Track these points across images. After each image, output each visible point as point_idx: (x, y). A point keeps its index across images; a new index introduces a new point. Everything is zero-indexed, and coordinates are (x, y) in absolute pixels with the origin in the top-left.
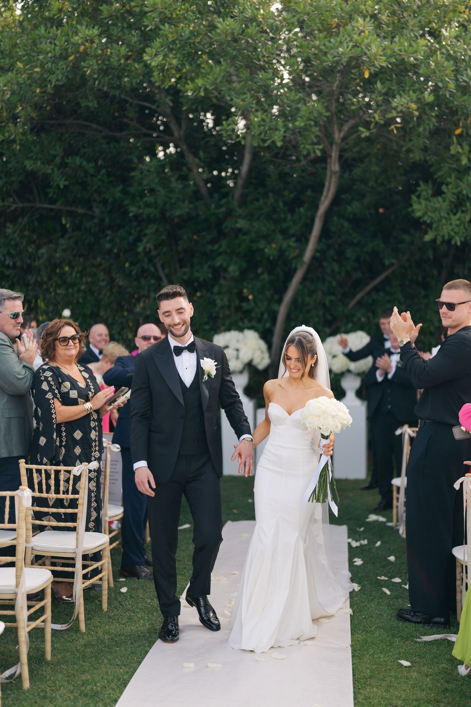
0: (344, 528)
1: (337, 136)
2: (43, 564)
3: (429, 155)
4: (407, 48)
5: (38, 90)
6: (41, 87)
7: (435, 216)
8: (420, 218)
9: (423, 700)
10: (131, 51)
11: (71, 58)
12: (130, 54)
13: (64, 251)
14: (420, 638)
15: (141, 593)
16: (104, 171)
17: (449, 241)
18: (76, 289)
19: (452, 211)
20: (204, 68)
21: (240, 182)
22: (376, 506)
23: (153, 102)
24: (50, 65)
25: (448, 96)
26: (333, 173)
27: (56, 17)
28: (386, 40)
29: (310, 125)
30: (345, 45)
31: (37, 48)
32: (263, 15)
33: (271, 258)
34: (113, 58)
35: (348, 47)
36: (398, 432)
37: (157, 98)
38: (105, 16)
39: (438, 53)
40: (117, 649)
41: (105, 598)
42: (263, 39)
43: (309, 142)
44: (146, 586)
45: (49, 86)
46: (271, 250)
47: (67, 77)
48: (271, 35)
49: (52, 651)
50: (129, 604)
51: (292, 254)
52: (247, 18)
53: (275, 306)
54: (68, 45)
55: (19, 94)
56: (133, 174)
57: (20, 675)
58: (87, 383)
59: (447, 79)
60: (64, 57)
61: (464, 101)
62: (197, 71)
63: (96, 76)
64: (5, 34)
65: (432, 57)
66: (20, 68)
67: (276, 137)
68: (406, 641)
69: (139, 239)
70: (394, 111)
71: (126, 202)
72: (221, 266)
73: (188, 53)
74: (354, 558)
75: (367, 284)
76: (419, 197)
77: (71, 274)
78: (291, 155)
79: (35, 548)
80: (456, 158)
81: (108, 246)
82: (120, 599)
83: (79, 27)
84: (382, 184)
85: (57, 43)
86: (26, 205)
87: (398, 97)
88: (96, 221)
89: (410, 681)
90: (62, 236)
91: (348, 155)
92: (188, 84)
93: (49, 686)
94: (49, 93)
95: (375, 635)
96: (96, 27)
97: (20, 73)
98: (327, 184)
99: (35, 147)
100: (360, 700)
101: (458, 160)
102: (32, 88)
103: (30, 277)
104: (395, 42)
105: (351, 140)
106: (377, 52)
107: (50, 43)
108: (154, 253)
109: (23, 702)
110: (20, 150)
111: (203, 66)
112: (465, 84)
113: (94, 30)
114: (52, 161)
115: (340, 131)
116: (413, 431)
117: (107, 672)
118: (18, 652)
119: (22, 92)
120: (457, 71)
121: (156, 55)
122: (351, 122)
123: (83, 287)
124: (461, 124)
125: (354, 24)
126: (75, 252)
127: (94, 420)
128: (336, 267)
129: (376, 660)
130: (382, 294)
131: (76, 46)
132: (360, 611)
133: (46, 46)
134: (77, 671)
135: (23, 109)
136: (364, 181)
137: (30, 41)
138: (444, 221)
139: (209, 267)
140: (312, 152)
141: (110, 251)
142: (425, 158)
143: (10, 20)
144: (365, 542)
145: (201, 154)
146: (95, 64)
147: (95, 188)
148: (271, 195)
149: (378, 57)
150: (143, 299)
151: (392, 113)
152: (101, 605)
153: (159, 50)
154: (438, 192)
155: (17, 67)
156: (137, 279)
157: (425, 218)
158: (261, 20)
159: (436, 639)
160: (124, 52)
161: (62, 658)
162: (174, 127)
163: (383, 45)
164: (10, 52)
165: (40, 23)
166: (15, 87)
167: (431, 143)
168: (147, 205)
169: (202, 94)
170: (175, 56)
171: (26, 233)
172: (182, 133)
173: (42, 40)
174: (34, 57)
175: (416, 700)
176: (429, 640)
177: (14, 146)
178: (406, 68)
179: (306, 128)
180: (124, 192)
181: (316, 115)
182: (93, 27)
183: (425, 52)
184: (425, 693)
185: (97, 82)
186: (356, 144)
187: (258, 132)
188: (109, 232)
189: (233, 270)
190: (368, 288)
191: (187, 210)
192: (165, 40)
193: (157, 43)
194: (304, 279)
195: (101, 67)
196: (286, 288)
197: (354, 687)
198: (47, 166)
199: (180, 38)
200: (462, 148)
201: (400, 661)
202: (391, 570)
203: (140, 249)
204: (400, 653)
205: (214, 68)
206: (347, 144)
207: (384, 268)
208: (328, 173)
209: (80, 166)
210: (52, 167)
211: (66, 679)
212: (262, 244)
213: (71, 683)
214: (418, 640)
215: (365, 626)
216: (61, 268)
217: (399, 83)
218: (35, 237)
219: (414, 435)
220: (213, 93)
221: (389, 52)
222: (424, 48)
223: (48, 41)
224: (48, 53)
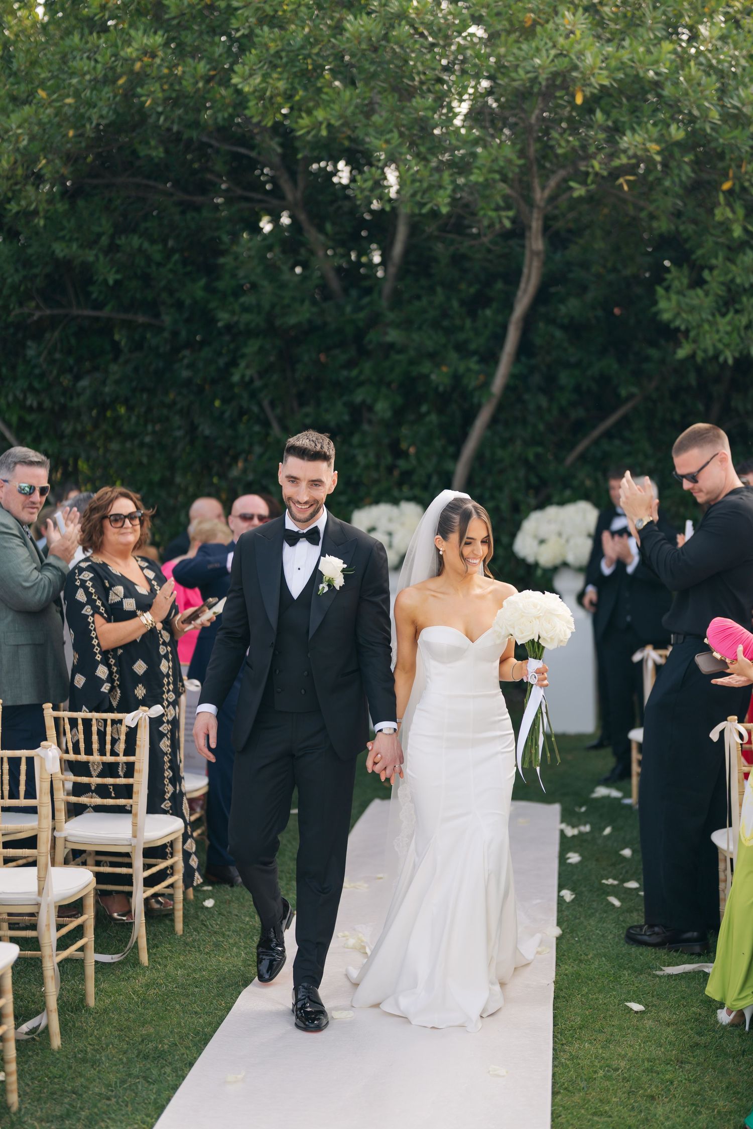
0: (556, 808)
1: (540, 196)
2: (84, 864)
3: (684, 223)
4: (642, 57)
5: (71, 133)
6: (75, 127)
7: (693, 319)
8: (670, 322)
9: (659, 1060)
10: (214, 69)
11: (121, 82)
12: (212, 73)
13: (118, 382)
14: (661, 970)
15: (235, 908)
16: (176, 257)
17: (716, 357)
18: (136, 442)
19: (719, 311)
20: (326, 93)
21: (392, 270)
22: (607, 774)
23: (252, 148)
24: (88, 93)
25: (709, 131)
26: (535, 253)
27: (97, 18)
28: (610, 44)
29: (494, 180)
30: (544, 53)
31: (69, 68)
32: (416, 8)
33: (441, 389)
34: (186, 80)
35: (548, 57)
36: (637, 657)
37: (256, 142)
38: (173, 15)
39: (692, 63)
40: (196, 990)
41: (179, 915)
42: (417, 46)
43: (493, 206)
44: (243, 898)
45: (88, 126)
46: (440, 376)
47: (116, 111)
48: (430, 39)
49: (96, 994)
50: (217, 924)
51: (473, 382)
52: (392, 13)
53: (448, 465)
54: (115, 61)
55: (42, 139)
56: (222, 260)
57: (47, 1028)
58: (152, 586)
59: (707, 104)
60: (109, 79)
61: (734, 138)
62: (317, 98)
63: (160, 109)
64: (20, 45)
65: (683, 69)
66: (42, 98)
67: (440, 200)
68: (639, 974)
69: (233, 363)
70: (623, 156)
71: (212, 305)
72: (363, 402)
73: (302, 70)
74: (567, 853)
75: (594, 427)
76: (667, 289)
77: (129, 419)
78: (471, 227)
79: (69, 838)
80: (725, 227)
81: (185, 374)
82: (202, 917)
83: (132, 32)
84: (614, 270)
85: (99, 58)
86: (56, 312)
87: (628, 133)
88: (166, 335)
89: (641, 1032)
90: (115, 359)
91: (559, 225)
92: (302, 118)
93: (90, 1045)
94: (88, 137)
95: (593, 967)
96: (160, 33)
97: (42, 106)
98: (525, 271)
99: (69, 221)
100: (563, 1060)
101: (729, 231)
102: (62, 129)
103: (64, 425)
104: (623, 47)
105: (563, 202)
106: (595, 63)
107: (89, 58)
108: (258, 383)
109: (51, 1068)
110: (45, 226)
111: (325, 90)
112: (735, 111)
113: (157, 37)
114: (96, 242)
115: (543, 188)
116: (661, 656)
117: (179, 1023)
118: (43, 995)
119: (46, 136)
120: (723, 91)
121: (251, 75)
122: (562, 173)
123: (148, 439)
124: (731, 174)
125: (558, 20)
126: (134, 384)
127: (164, 643)
128: (543, 401)
129: (592, 1003)
130: (617, 442)
131: (130, 62)
132: (572, 931)
133: (81, 63)
134: (134, 1022)
135: (48, 163)
136: (585, 265)
137: (58, 57)
138: (706, 327)
139: (345, 404)
140: (497, 221)
141: (188, 382)
142: (677, 228)
143: (28, 23)
144: (587, 828)
145: (329, 227)
146: (159, 89)
147: (163, 283)
148: (439, 290)
149: (597, 71)
150: (243, 456)
151: (619, 158)
152: (173, 927)
153: (254, 67)
154: (698, 282)
155: (38, 97)
156: (233, 425)
157: (677, 323)
158: (413, 16)
159: (686, 970)
160: (203, 70)
161: (112, 1003)
162: (286, 187)
163: (604, 52)
164: (27, 74)
165: (74, 27)
166: (36, 129)
167: (685, 205)
168: (246, 309)
169: (324, 133)
170: (280, 76)
171: (57, 356)
172: (299, 195)
173: (75, 53)
174: (64, 80)
175: (649, 1060)
176: (675, 973)
177: (36, 221)
178: (642, 88)
179: (488, 185)
180: (210, 289)
181: (502, 163)
182: (155, 33)
183: (672, 61)
184: (663, 1050)
185: (162, 119)
186: (571, 208)
187: (411, 191)
188: (186, 352)
189: (382, 408)
190: (596, 433)
191: (307, 315)
192: (264, 51)
193: (252, 56)
194: (494, 421)
195: (167, 94)
196: (465, 436)
197: (554, 1042)
198: (87, 251)
199: (288, 48)
200: (733, 211)
201: (628, 1004)
202: (624, 871)
203: (236, 378)
204: (629, 992)
205: (342, 93)
206: (556, 207)
207: (620, 402)
208: (527, 253)
209: (140, 249)
210: (94, 252)
211: (117, 1033)
212: (426, 367)
213: (123, 1040)
214: (658, 973)
215: (578, 953)
216: (114, 410)
217: (634, 111)
218: (71, 361)
219: (661, 661)
220: (344, 132)
221: (613, 63)
222: (669, 56)
223: (85, 55)
224: (84, 74)
